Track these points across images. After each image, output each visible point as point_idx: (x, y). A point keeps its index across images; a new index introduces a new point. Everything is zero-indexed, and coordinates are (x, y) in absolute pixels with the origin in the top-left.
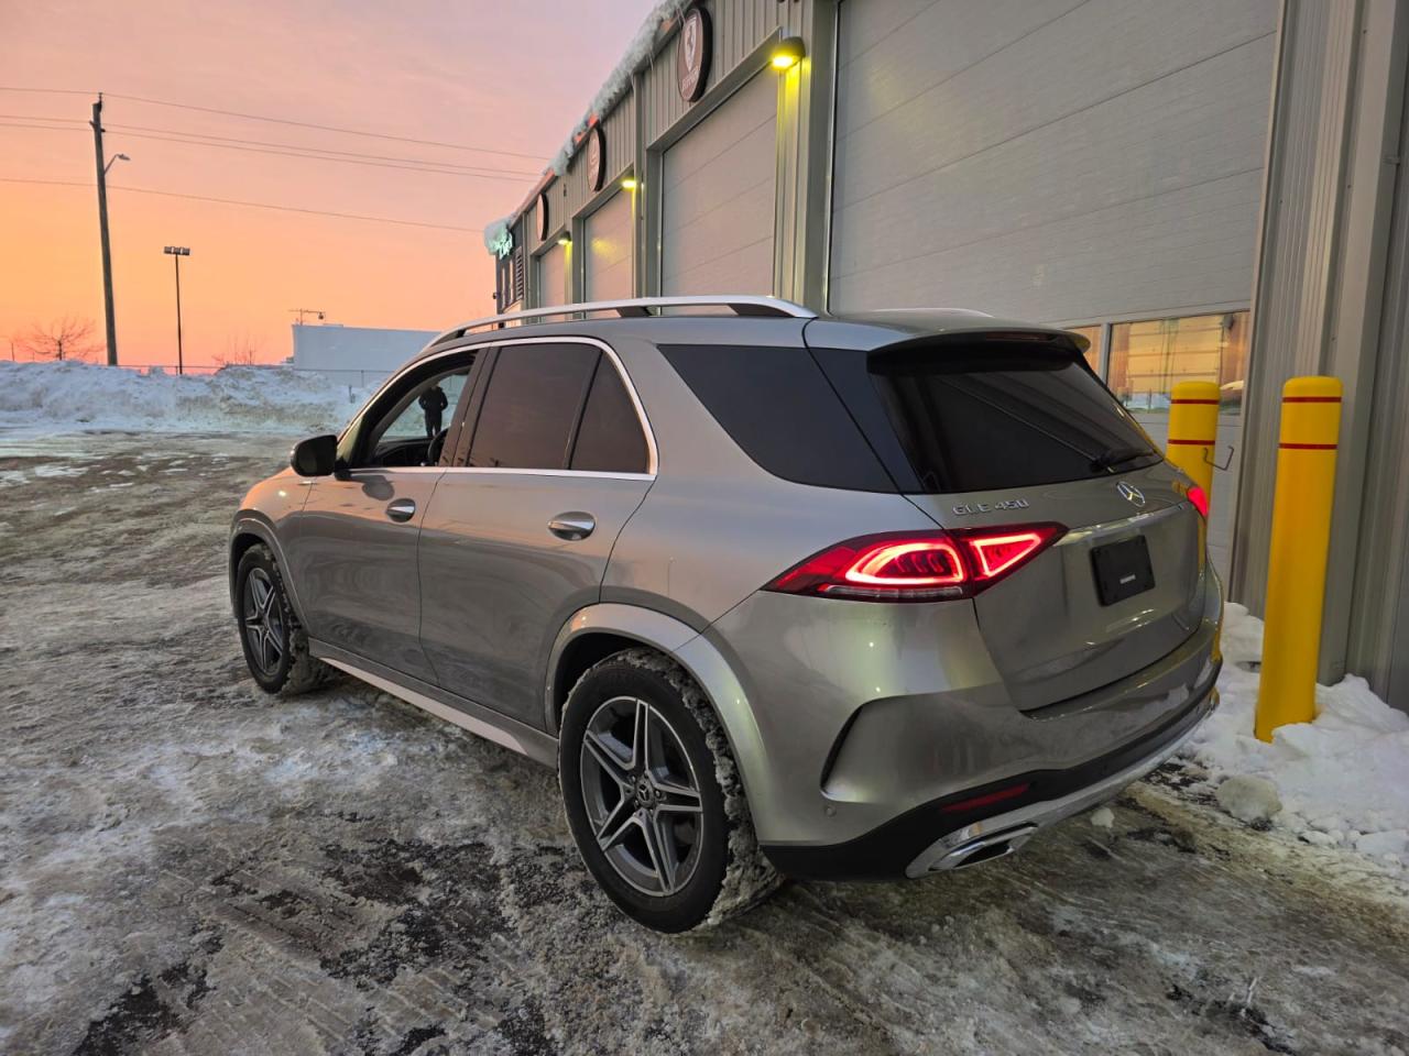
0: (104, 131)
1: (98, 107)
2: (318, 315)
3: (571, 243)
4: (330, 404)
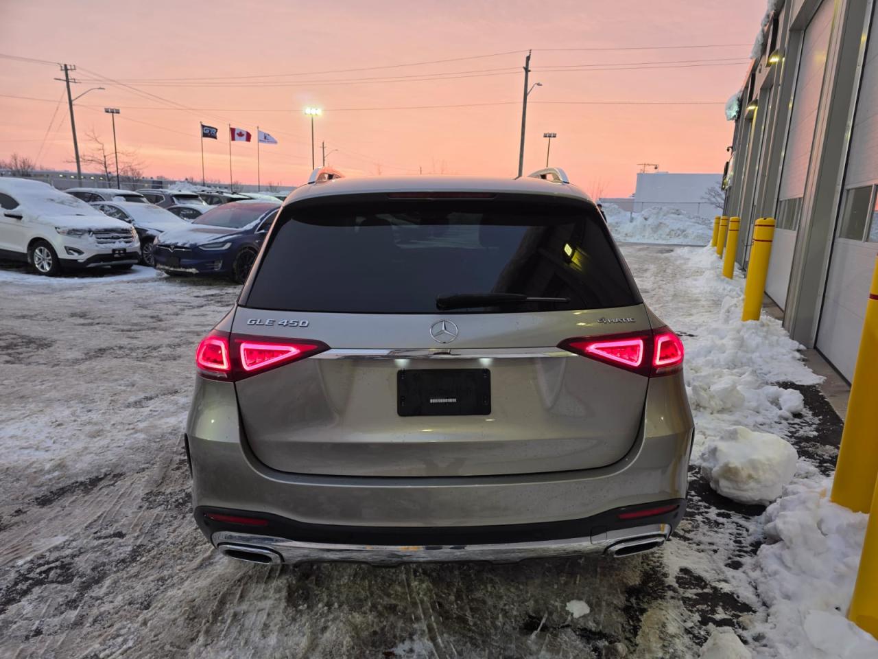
0: (530, 71)
1: (528, 58)
2: (654, 167)
3: (757, 108)
4: (617, 223)
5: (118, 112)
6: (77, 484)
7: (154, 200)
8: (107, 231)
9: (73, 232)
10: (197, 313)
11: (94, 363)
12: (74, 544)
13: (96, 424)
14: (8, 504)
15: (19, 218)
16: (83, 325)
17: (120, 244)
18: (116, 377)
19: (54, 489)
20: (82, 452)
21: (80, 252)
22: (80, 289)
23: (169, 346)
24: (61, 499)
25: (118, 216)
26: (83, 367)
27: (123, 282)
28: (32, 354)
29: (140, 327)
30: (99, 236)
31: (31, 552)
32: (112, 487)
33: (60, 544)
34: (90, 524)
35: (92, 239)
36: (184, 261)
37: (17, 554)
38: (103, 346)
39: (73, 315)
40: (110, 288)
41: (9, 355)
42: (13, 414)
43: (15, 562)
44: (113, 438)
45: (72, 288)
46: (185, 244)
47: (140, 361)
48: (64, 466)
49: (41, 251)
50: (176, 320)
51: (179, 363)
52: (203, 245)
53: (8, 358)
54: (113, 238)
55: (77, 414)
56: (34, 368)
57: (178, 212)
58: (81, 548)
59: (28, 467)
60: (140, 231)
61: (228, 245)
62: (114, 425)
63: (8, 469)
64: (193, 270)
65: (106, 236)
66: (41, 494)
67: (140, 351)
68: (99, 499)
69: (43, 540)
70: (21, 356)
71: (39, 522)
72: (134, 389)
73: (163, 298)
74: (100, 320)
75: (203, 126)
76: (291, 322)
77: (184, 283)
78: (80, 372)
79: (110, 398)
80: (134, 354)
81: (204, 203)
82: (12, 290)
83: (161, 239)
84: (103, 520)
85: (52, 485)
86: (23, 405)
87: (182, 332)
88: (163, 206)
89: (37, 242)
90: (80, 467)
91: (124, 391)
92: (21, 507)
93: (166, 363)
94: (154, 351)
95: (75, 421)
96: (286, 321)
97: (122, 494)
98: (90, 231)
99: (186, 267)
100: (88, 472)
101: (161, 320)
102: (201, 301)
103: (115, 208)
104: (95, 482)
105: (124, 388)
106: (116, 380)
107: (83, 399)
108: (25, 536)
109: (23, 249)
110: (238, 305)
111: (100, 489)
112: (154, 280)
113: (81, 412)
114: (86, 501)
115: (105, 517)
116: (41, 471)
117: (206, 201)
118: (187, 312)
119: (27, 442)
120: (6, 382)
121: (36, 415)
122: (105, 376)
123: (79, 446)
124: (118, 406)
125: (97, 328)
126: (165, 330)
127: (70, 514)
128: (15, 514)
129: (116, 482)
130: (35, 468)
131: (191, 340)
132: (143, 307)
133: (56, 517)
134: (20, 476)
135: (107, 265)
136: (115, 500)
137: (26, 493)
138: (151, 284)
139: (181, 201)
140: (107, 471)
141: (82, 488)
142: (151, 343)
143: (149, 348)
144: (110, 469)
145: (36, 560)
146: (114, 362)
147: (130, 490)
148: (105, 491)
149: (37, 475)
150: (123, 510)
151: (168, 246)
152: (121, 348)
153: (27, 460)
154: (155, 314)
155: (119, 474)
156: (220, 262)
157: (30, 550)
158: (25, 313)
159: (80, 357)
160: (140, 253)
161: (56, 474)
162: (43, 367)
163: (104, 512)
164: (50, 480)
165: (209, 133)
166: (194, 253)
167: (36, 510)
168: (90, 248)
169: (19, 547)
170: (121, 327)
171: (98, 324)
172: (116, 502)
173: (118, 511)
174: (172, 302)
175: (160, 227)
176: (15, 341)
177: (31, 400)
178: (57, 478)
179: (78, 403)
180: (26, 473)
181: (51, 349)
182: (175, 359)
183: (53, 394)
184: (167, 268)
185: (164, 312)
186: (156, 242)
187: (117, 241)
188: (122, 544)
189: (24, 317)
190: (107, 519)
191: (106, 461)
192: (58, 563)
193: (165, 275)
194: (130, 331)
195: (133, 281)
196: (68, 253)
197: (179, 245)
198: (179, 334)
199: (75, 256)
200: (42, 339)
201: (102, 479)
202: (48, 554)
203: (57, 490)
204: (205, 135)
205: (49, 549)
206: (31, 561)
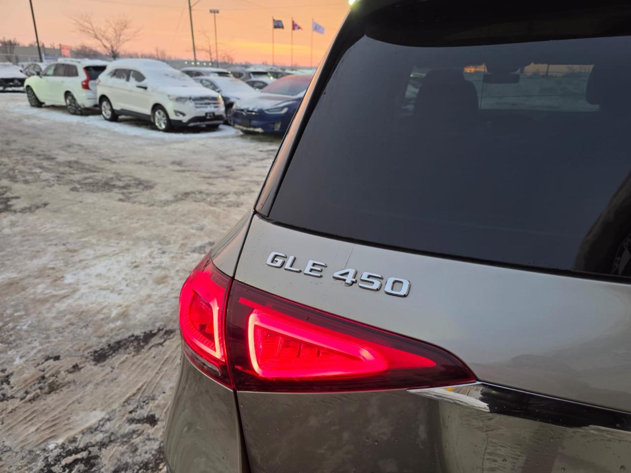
5: (218, 12)
6: (133, 338)
7: (238, 75)
8: (202, 99)
9: (179, 99)
10: (260, 165)
11: (179, 206)
12: (108, 425)
13: (164, 269)
14: (70, 356)
15: (145, 88)
16: (178, 171)
17: (210, 109)
18: (191, 220)
19: (112, 342)
20: (145, 300)
21: (184, 115)
22: (182, 142)
23: (236, 193)
24: (114, 356)
25: (211, 87)
26: (169, 209)
27: (211, 138)
28: (138, 194)
29: (217, 175)
30: (197, 102)
31: (67, 430)
32: (160, 347)
33: (94, 424)
34: (129, 399)
35: (191, 104)
36: (254, 122)
37: (54, 431)
38: (188, 190)
39: (173, 163)
40: (202, 142)
41: (123, 194)
42: (108, 250)
43: (48, 444)
44: (173, 287)
45: (177, 142)
46: (254, 109)
47: (212, 206)
48: (126, 316)
49: (159, 113)
50: (244, 170)
51: (240, 211)
52: (268, 110)
53: (121, 196)
54: (206, 104)
55: (153, 255)
56: (137, 207)
57: (252, 84)
58: (112, 434)
59: (99, 312)
60: (225, 99)
61: (285, 110)
62: (178, 271)
63: (82, 312)
64: (259, 130)
65: (201, 102)
66: (101, 346)
67: (213, 196)
68: (145, 362)
69: (82, 414)
70: (131, 195)
71: (86, 385)
72: (202, 233)
73: (237, 152)
74: (191, 168)
75: (274, 20)
76: (365, 277)
77: (253, 140)
78: (166, 213)
79: (182, 242)
80: (209, 199)
81: (272, 78)
82: (139, 142)
83: (238, 105)
84: (143, 393)
85: (112, 337)
86: (117, 241)
87: (247, 181)
88: (243, 80)
89: (157, 107)
90: (139, 318)
91: (194, 235)
92: (78, 362)
93: (232, 209)
94: (224, 198)
95: (150, 263)
96: (352, 272)
97: (167, 358)
98: (190, 98)
99: (255, 127)
100: (146, 325)
101: (233, 170)
102: (264, 155)
103: (210, 81)
104: (149, 336)
105: (194, 231)
106: (190, 223)
107: (163, 241)
108: (69, 405)
109: (148, 111)
110: (255, 212)
111: (150, 348)
112: (233, 137)
113: (157, 254)
114: (133, 364)
115: (145, 389)
116: (107, 319)
117: (273, 76)
118: (253, 164)
119: (107, 282)
120: (113, 218)
121: (122, 254)
122: (183, 218)
123: (145, 292)
124: (186, 250)
125: (188, 174)
126: (235, 178)
127: (115, 379)
128: (71, 370)
129: (165, 341)
130: (104, 314)
131: (253, 189)
132: (222, 158)
133: (103, 381)
134: (90, 322)
135: (203, 125)
136: (159, 367)
137: (89, 344)
138: (230, 140)
139: (256, 76)
140: (161, 325)
141: (135, 344)
142: (223, 190)
143: (220, 194)
144: (163, 324)
145: (67, 444)
146: (194, 205)
147: (175, 355)
148: (154, 351)
149: (103, 322)
150: (163, 382)
151: (242, 110)
152: (201, 192)
153: (100, 304)
154: (229, 165)
155: (170, 330)
156: (278, 123)
157: (68, 427)
158: (143, 160)
159: (170, 199)
160: (224, 115)
161: (119, 323)
162: (142, 207)
163: (145, 383)
164: (112, 330)
165: (278, 25)
166: (261, 116)
167: (90, 367)
168: (191, 111)
169: (57, 421)
170: (204, 174)
171: (189, 171)
172: (159, 369)
173: (158, 383)
174: (243, 155)
175: (239, 96)
176: (129, 183)
177: (124, 237)
178: (117, 329)
179: (157, 244)
180: (95, 318)
181: (153, 190)
182: (238, 206)
183: (142, 233)
184: (241, 127)
185: (237, 163)
186: (234, 107)
187: (208, 106)
188: (151, 437)
189: (141, 163)
190: (146, 394)
191: (162, 314)
192: (84, 454)
193: (241, 133)
194: (209, 178)
195: (219, 138)
196: (177, 115)
197: (250, 109)
198: (244, 183)
199: (180, 118)
200: (148, 182)
201: (155, 334)
202: (79, 437)
203: (115, 343)
204: (275, 27)
205: (82, 431)
206: (63, 446)
